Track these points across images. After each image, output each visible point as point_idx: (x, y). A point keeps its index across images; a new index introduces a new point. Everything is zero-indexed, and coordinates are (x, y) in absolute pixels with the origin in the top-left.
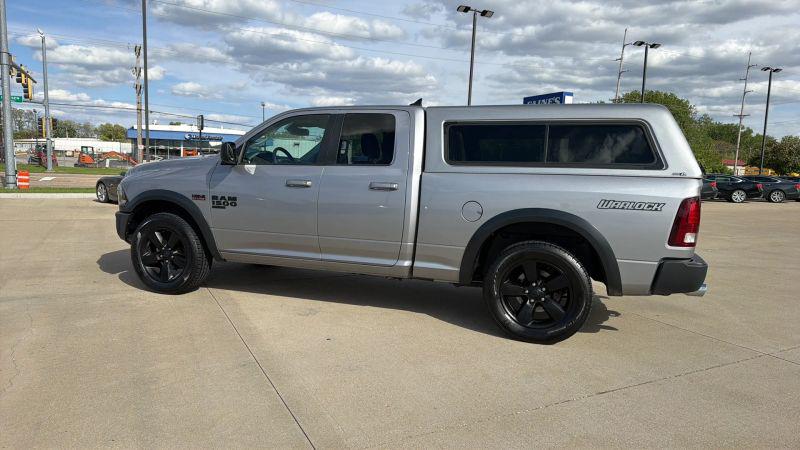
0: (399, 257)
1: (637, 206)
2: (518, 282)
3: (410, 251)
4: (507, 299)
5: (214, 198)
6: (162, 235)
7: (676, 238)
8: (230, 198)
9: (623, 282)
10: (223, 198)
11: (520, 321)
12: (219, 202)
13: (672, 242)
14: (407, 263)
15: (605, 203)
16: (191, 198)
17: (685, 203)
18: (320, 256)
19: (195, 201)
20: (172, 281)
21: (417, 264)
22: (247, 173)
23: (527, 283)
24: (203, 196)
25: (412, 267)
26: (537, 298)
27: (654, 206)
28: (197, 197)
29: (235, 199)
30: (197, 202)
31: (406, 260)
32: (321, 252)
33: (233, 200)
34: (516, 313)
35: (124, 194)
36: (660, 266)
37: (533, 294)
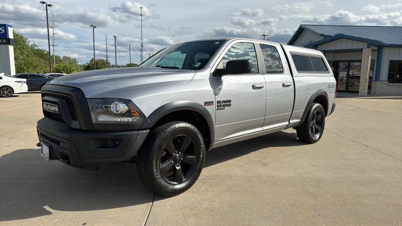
1: (332, 86)
4: (311, 128)
5: (218, 102)
8: (227, 101)
9: (328, 113)
10: (223, 102)
11: (314, 135)
12: (221, 105)
13: (335, 97)
16: (203, 105)
18: (262, 129)
19: (206, 107)
21: (291, 122)
24: (212, 102)
25: (289, 124)
32: (263, 126)
33: (229, 103)
34: (312, 133)
35: (132, 110)
36: (333, 106)
37: (314, 124)
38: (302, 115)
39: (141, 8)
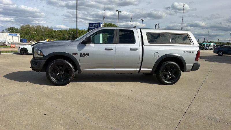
1: (190, 52)
5: (81, 54)
7: (196, 59)
8: (86, 54)
9: (187, 69)
10: (84, 54)
11: (166, 80)
12: (82, 55)
16: (72, 54)
17: (198, 51)
19: (73, 55)
21: (141, 69)
23: (167, 71)
24: (77, 54)
27: (193, 53)
28: (74, 54)
29: (88, 54)
30: (74, 56)
31: (138, 68)
32: (115, 68)
33: (88, 55)
35: (41, 54)
36: (193, 65)
37: (169, 74)
38: (152, 67)
39: (184, 5)
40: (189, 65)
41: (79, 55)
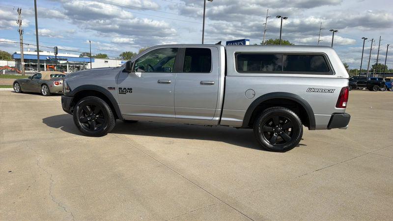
0: (214, 116)
1: (323, 91)
2: (269, 126)
3: (219, 113)
4: (265, 133)
5: (120, 89)
6: (90, 107)
7: (339, 105)
8: (128, 89)
9: (316, 124)
10: (125, 89)
11: (271, 143)
12: (123, 91)
13: (337, 106)
14: (218, 119)
15: (310, 90)
16: (107, 89)
17: (343, 89)
18: (175, 116)
19: (109, 90)
20: (96, 130)
21: (222, 119)
22: (136, 77)
23: (273, 126)
24: (114, 88)
25: (220, 120)
26: (278, 132)
27: (330, 91)
28: (111, 88)
29: (131, 89)
30: (111, 91)
31: (217, 117)
32: (175, 114)
33: (130, 90)
34: (269, 140)
35: (68, 87)
36: (332, 116)
37: (276, 131)
38: (243, 116)
40: (321, 116)
41: (117, 91)
